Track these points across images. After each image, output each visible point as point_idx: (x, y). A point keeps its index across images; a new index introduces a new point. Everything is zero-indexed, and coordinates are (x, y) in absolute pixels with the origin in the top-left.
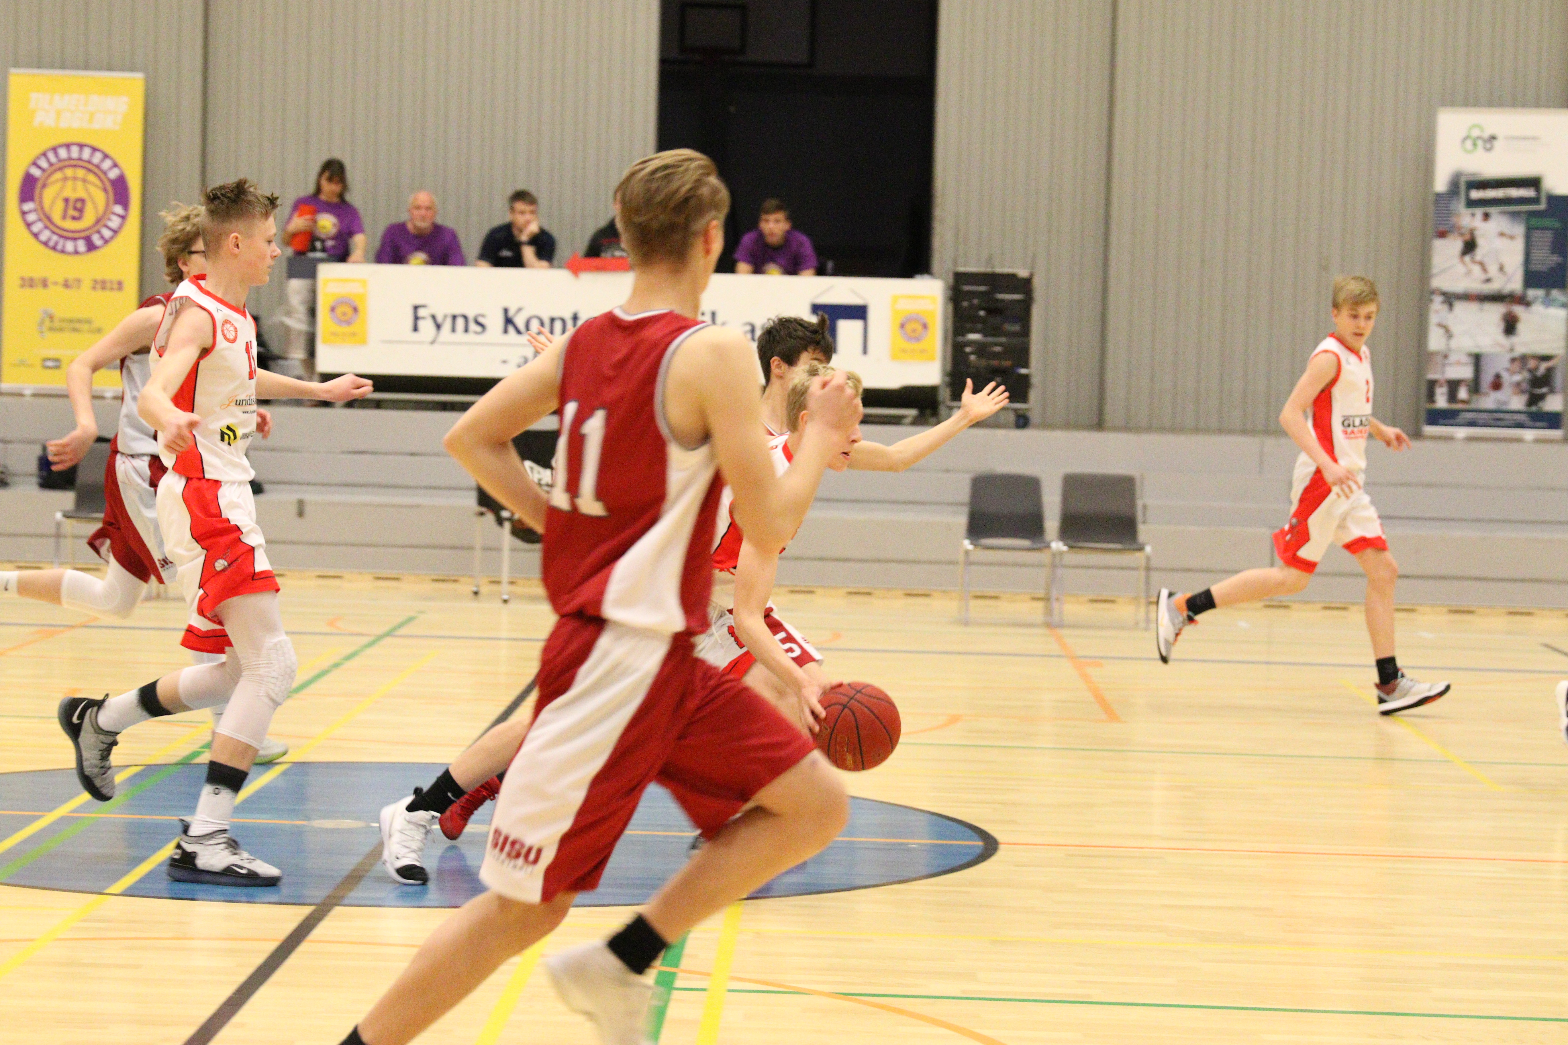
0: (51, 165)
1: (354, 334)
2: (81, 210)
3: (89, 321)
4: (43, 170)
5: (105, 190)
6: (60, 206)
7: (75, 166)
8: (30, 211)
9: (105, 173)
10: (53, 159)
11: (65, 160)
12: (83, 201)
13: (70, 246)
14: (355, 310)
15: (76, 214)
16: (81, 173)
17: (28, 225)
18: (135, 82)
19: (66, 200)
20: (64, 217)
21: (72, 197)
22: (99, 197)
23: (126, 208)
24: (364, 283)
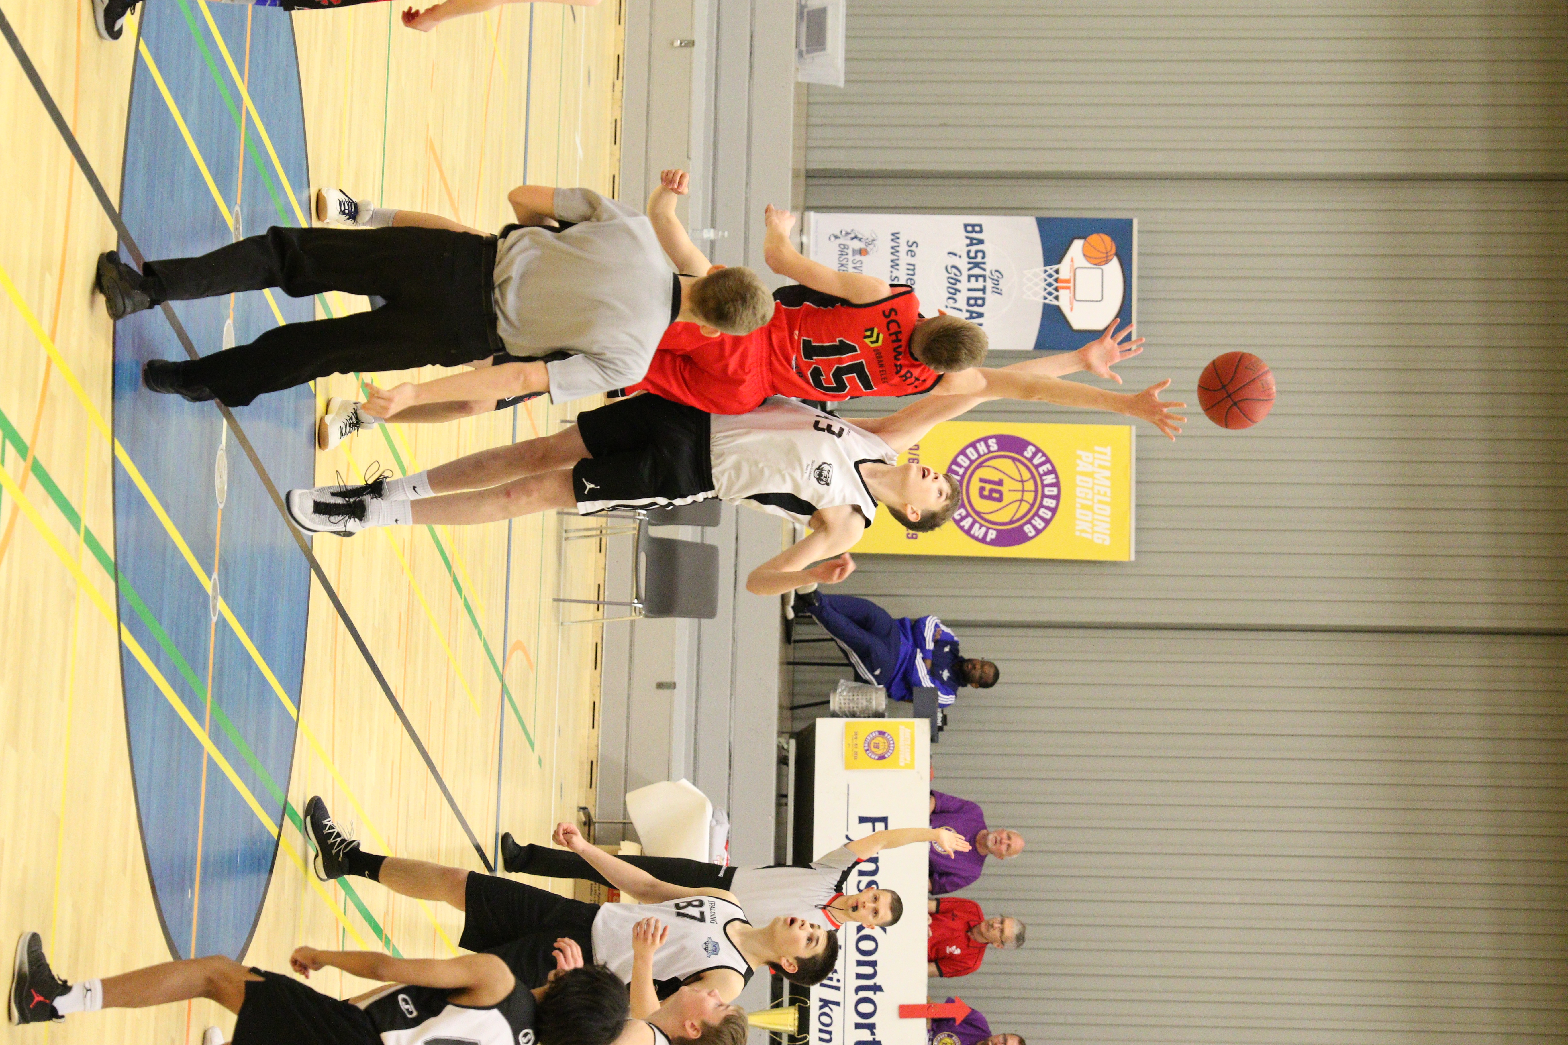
0: (1037, 467)
1: (856, 755)
2: (990, 498)
4: (1031, 460)
5: (1012, 522)
6: (995, 476)
7: (1036, 491)
8: (988, 446)
9: (1029, 522)
10: (1042, 470)
14: (882, 757)
15: (986, 493)
16: (1029, 497)
17: (973, 445)
18: (1125, 552)
19: (1000, 483)
20: (982, 480)
21: (1004, 489)
22: (1004, 516)
23: (993, 543)
24: (910, 766)
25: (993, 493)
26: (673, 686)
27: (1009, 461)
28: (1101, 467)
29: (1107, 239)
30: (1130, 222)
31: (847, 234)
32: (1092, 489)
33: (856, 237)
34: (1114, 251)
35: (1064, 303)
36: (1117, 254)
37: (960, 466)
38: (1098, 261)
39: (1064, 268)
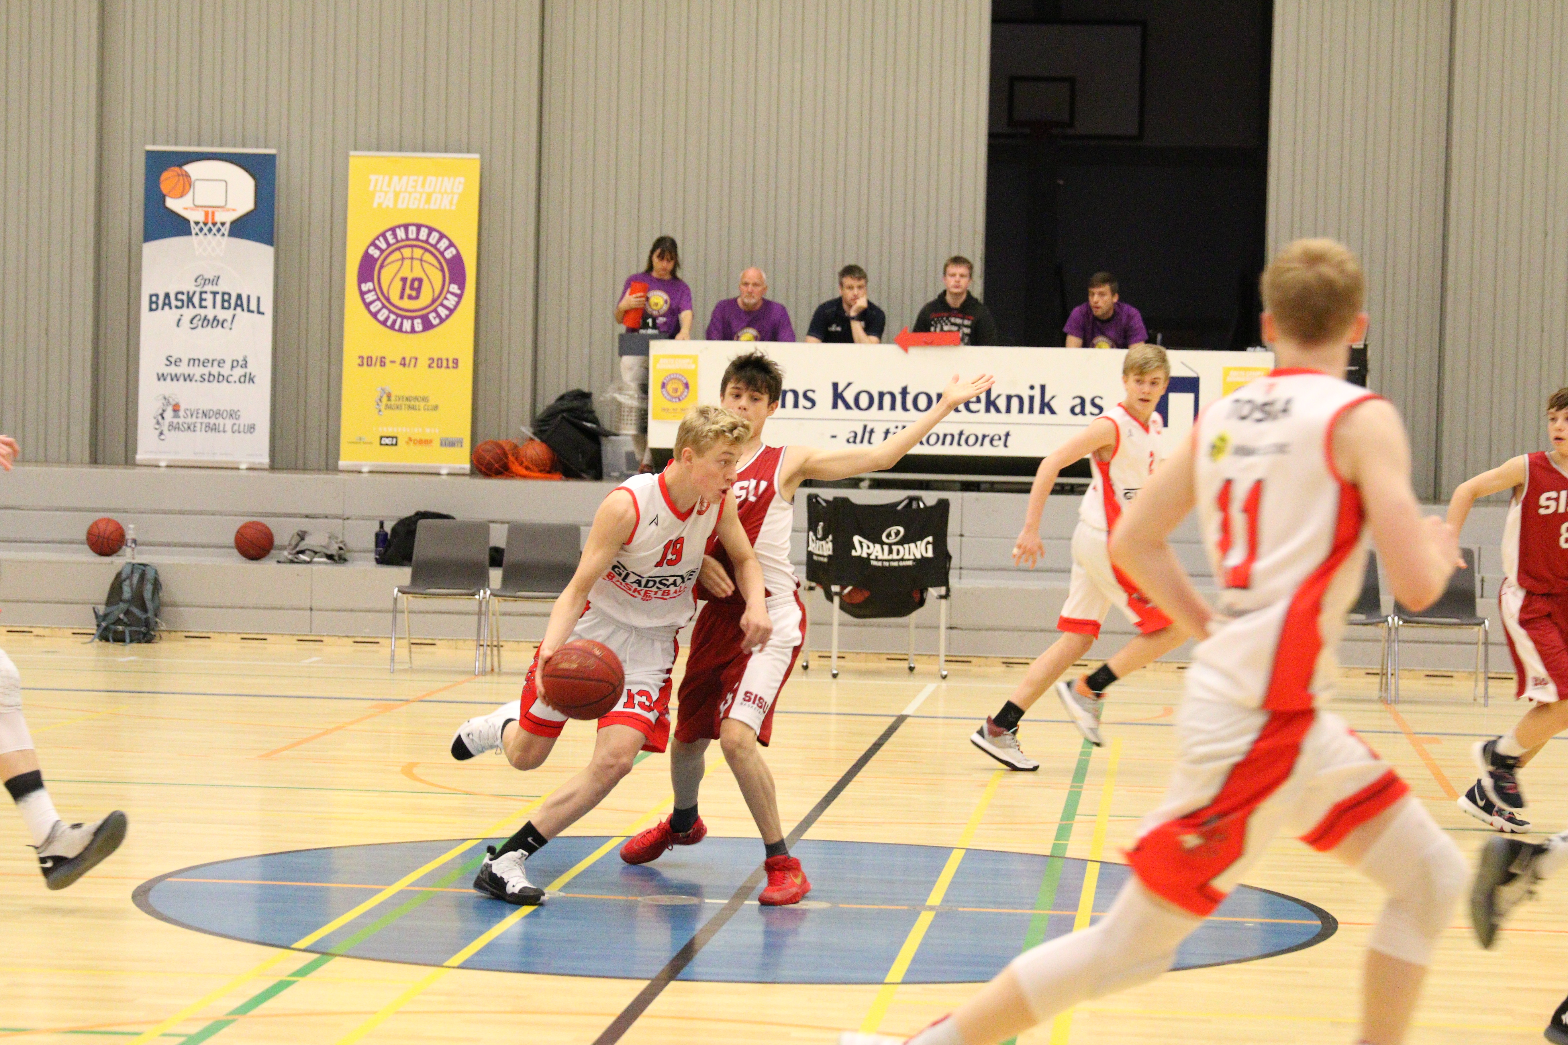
0: (389, 245)
1: (684, 410)
2: (419, 290)
3: (425, 399)
4: (382, 251)
5: (442, 270)
6: (398, 285)
7: (412, 246)
8: (369, 291)
9: (442, 254)
10: (391, 240)
11: (402, 240)
12: (420, 281)
13: (407, 325)
14: (687, 386)
15: (414, 293)
16: (418, 253)
17: (367, 305)
18: (472, 162)
19: (404, 280)
20: (402, 297)
21: (410, 277)
22: (437, 277)
23: (462, 287)
24: (695, 359)
25: (415, 286)
27: (383, 271)
28: (389, 185)
29: (165, 175)
30: (147, 153)
31: (158, 423)
32: (410, 193)
33: (162, 415)
34: (177, 169)
35: (228, 217)
36: (180, 165)
37: (388, 318)
38: (187, 184)
39: (194, 216)
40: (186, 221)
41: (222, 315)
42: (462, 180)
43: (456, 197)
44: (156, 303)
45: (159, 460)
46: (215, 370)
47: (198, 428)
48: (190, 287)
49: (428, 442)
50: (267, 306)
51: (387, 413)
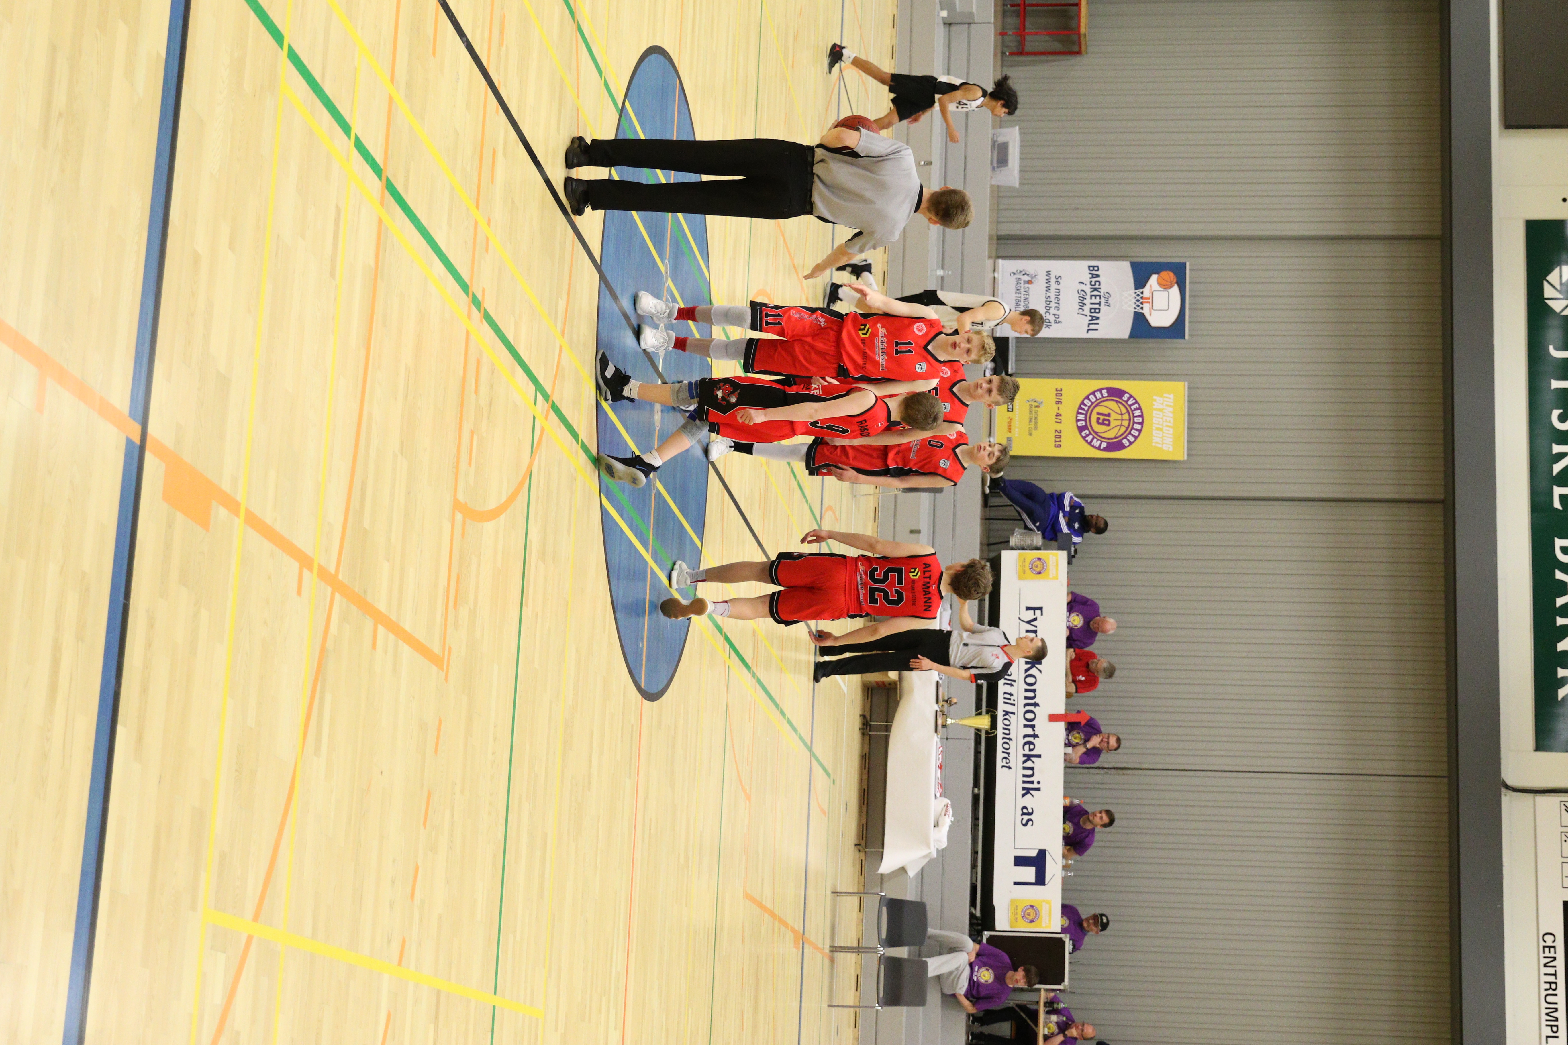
0: (1130, 406)
1: (1024, 572)
2: (1103, 424)
3: (1036, 428)
4: (1126, 402)
5: (1115, 438)
6: (1105, 411)
7: (1130, 420)
8: (1102, 394)
9: (1125, 438)
10: (1133, 407)
11: (1133, 414)
12: (1109, 425)
13: (1081, 417)
14: (1039, 573)
15: (1101, 421)
16: (1126, 423)
17: (1093, 393)
18: (1181, 454)
19: (1109, 415)
20: (1098, 414)
21: (1111, 419)
22: (1111, 434)
23: (1105, 450)
24: (1056, 578)
25: (1105, 421)
26: (919, 532)
27: (1114, 403)
28: (1167, 406)
29: (1171, 274)
30: (1185, 264)
31: (1021, 272)
32: (1162, 418)
33: (1026, 274)
34: (1175, 281)
35: (1146, 311)
36: (1177, 283)
37: (1086, 406)
38: (1166, 286)
39: (1147, 291)
40: (1143, 287)
41: (1087, 309)
42: (1171, 449)
43: (1160, 446)
44: (1094, 270)
45: (998, 273)
46: (1053, 305)
47: (1017, 295)
48: (1104, 289)
49: (1010, 430)
50: (1092, 335)
51: (1027, 405)
